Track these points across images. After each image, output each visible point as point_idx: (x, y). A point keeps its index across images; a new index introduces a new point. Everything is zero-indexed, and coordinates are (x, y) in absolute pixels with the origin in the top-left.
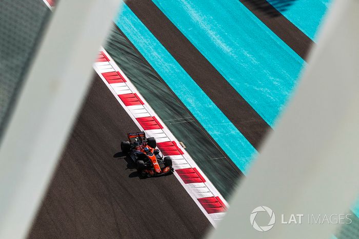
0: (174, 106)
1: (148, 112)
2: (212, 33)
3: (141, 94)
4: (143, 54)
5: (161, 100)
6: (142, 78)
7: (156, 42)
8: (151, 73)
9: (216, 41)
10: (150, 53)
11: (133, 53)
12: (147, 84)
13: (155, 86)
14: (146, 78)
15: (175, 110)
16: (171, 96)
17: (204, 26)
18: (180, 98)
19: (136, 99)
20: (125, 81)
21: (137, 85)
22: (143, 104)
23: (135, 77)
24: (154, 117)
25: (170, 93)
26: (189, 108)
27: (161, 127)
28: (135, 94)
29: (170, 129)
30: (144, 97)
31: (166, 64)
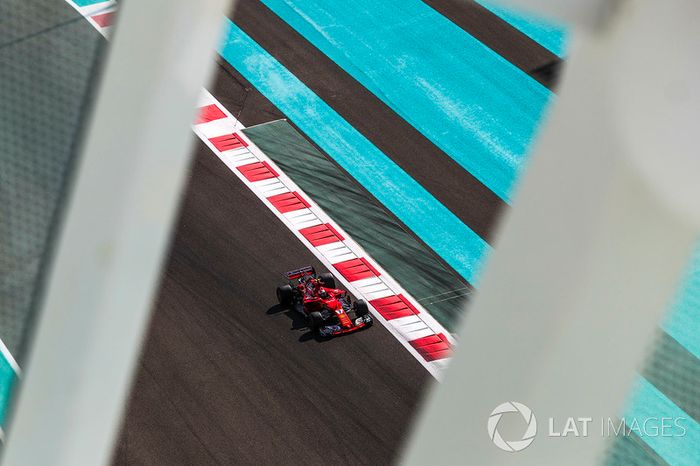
0: (434, 272)
1: (389, 288)
2: (485, 137)
3: (373, 257)
4: (368, 187)
5: (410, 264)
6: (371, 229)
7: (389, 164)
8: (387, 219)
9: (494, 148)
10: (380, 184)
11: (348, 187)
12: (381, 238)
13: (397, 241)
14: (378, 228)
15: (435, 277)
16: (427, 255)
17: (469, 124)
18: (443, 256)
19: (364, 267)
20: (341, 239)
21: (366, 244)
22: (378, 274)
23: (359, 229)
24: (400, 296)
25: (424, 250)
26: (460, 271)
27: (416, 312)
28: (362, 259)
29: (431, 314)
30: (379, 263)
31: (411, 200)
